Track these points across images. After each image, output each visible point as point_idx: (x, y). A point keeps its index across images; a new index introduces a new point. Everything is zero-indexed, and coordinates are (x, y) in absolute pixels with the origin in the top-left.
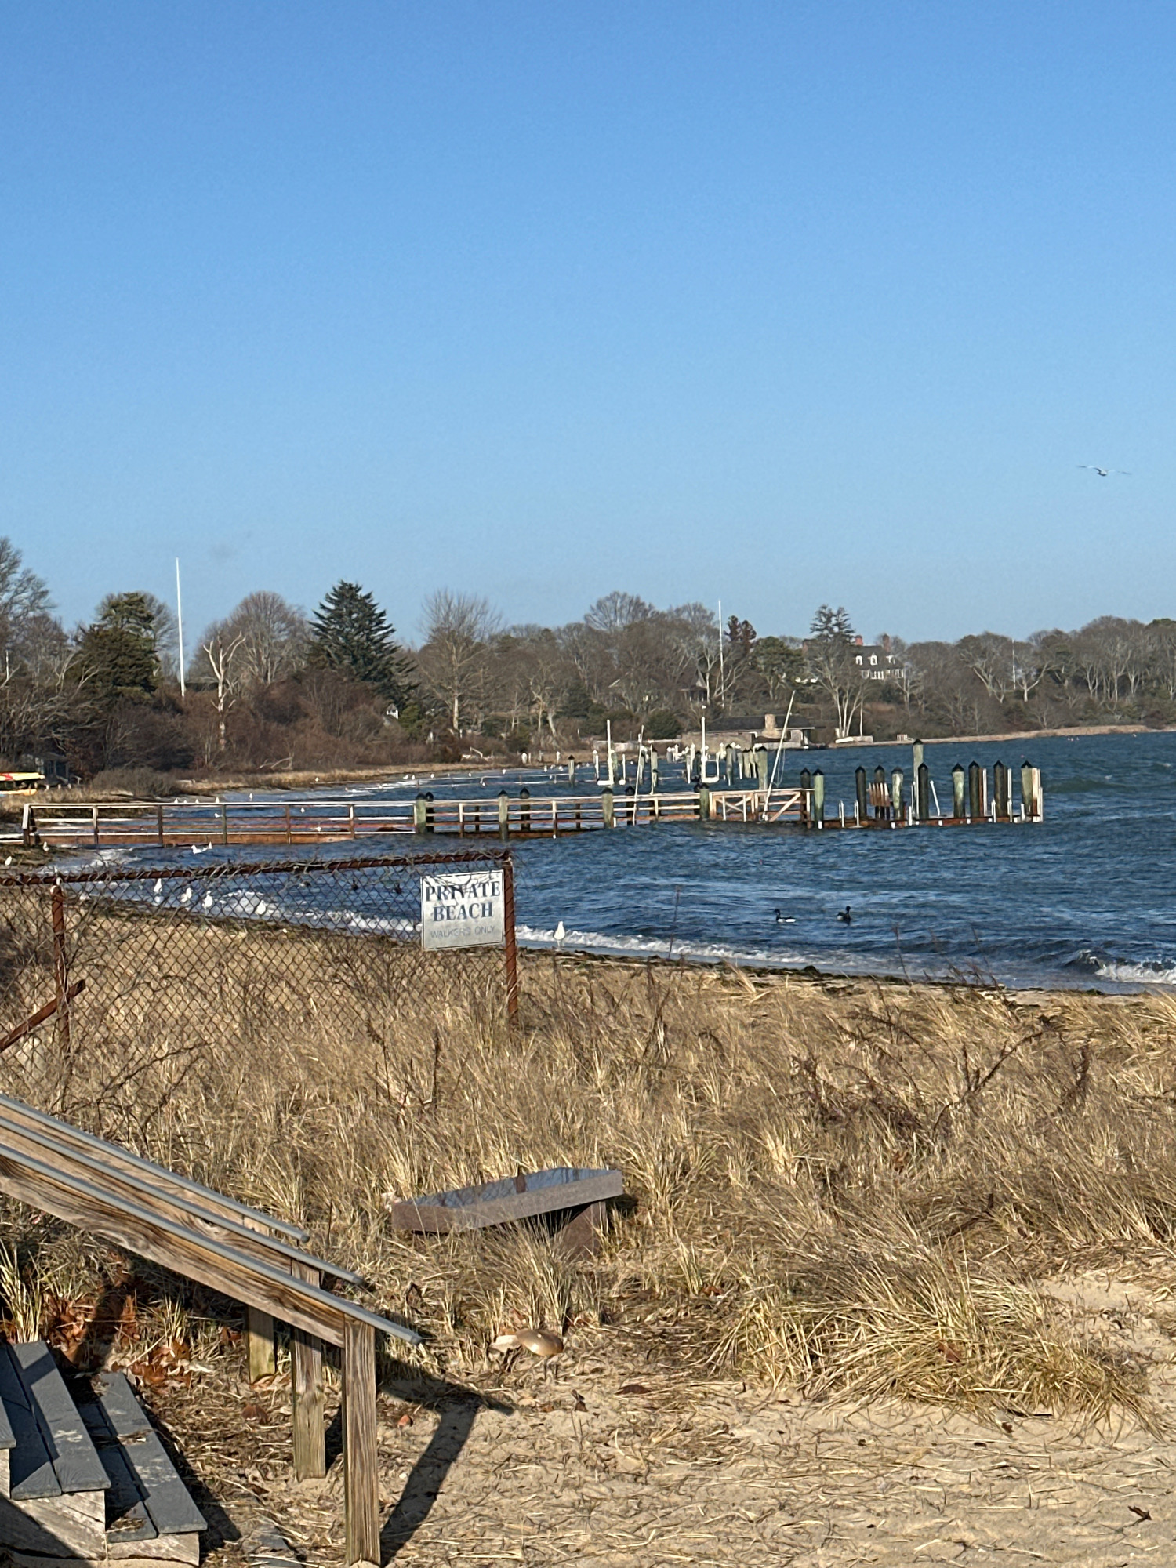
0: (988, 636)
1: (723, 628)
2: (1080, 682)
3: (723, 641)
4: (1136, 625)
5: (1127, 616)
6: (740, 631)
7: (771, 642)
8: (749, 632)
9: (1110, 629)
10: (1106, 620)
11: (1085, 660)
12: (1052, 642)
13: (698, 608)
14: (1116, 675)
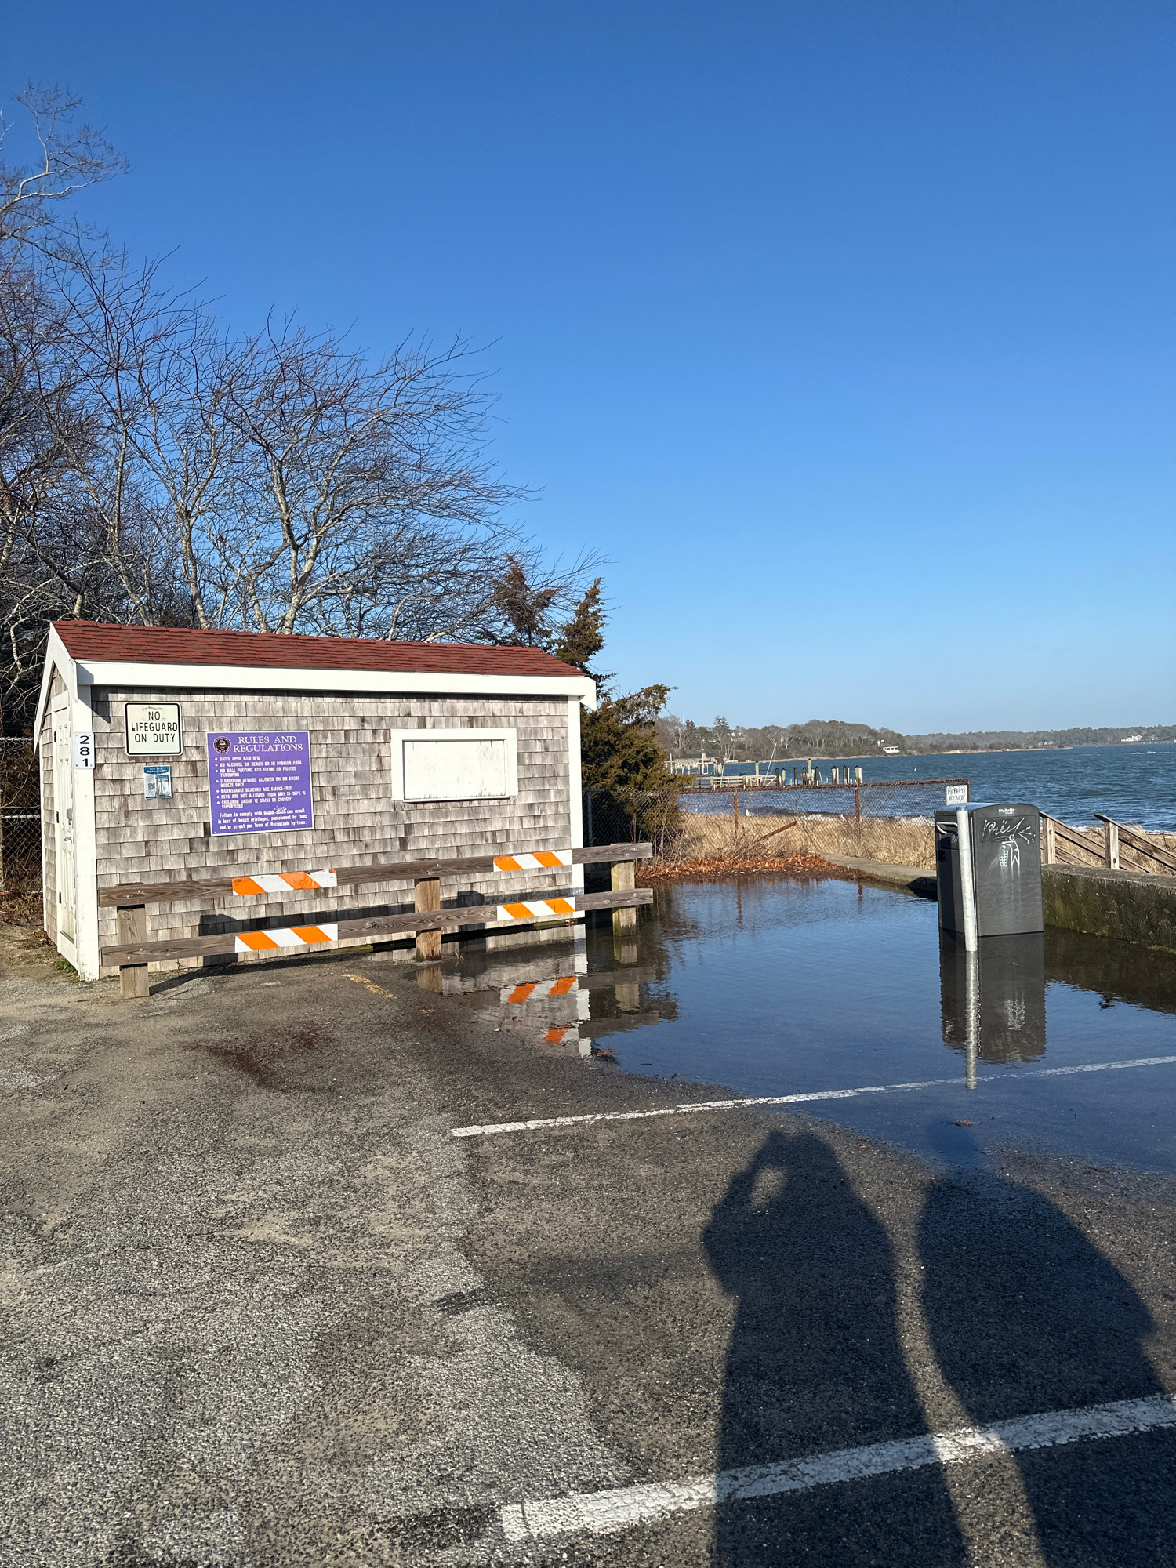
0: (773, 727)
1: (684, 723)
2: (805, 742)
3: (684, 729)
4: (824, 723)
5: (821, 720)
6: (690, 725)
7: (701, 728)
8: (693, 725)
9: (815, 724)
10: (814, 721)
11: (807, 735)
12: (795, 728)
13: (674, 717)
14: (817, 740)
